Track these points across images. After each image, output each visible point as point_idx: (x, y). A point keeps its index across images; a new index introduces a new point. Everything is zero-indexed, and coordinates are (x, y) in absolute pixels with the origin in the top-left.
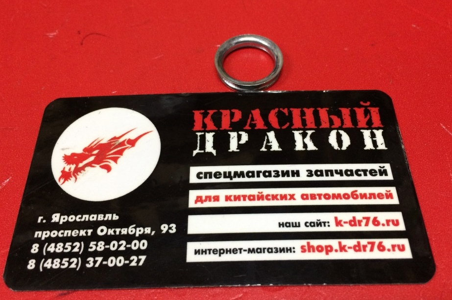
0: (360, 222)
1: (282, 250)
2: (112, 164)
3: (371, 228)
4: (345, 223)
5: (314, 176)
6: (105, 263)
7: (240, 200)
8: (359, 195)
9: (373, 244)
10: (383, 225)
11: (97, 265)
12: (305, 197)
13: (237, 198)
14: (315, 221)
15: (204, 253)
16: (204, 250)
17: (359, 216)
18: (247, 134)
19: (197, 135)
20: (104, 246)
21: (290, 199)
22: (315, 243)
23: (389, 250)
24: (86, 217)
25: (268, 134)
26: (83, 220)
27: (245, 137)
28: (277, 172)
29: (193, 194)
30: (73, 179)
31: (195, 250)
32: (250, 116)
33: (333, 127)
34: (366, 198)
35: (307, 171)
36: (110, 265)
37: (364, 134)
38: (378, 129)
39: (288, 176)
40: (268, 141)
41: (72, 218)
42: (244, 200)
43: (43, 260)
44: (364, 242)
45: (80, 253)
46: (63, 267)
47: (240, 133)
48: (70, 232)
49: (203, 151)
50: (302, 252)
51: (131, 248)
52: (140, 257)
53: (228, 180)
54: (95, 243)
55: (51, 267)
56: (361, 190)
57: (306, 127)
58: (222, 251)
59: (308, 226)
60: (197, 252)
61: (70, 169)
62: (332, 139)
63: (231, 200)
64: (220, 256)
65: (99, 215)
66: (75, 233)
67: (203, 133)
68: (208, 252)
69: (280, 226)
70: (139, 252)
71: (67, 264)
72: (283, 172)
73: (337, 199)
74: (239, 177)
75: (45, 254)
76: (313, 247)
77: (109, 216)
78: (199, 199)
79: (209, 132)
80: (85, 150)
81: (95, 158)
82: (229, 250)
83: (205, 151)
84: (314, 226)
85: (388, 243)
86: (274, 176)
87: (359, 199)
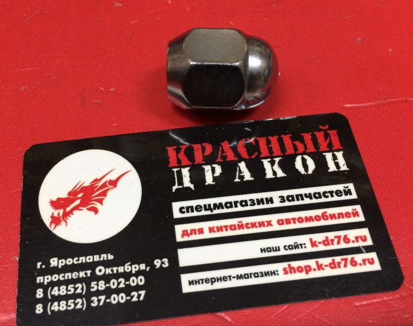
0: (332, 241)
1: (267, 274)
2: (98, 205)
3: (343, 245)
4: (320, 243)
5: (287, 201)
6: (108, 301)
7: (222, 231)
8: (329, 216)
9: (346, 260)
10: (353, 242)
11: (101, 303)
12: (281, 222)
13: (220, 229)
14: (293, 244)
15: (197, 283)
16: (197, 280)
17: (331, 235)
18: (220, 166)
19: (173, 171)
20: (105, 285)
21: (268, 226)
22: (295, 264)
23: (360, 264)
24: (83, 259)
25: (239, 164)
26: (80, 262)
27: (218, 170)
28: (252, 201)
29: (179, 229)
30: (63, 223)
31: (189, 281)
32: (220, 148)
33: (297, 152)
34: (335, 218)
35: (280, 197)
36: (114, 302)
37: (327, 157)
38: (338, 151)
39: (263, 204)
40: (240, 172)
41: (69, 261)
42: (227, 230)
43: (50, 304)
44: (338, 259)
45: (84, 294)
46: (69, 308)
47: (214, 165)
48: (70, 274)
49: (181, 187)
50: (285, 274)
51: (129, 284)
52: (140, 292)
53: (209, 213)
54: (96, 283)
55: (59, 310)
56: (330, 211)
57: (273, 155)
58: (213, 280)
59: (287, 250)
60: (191, 283)
61: (59, 214)
62: (298, 164)
63: (214, 232)
64: (212, 284)
65: (95, 256)
66: (75, 275)
67: (179, 169)
68: (201, 282)
69: (262, 252)
70: (138, 288)
71: (73, 306)
72: (257, 200)
73: (310, 221)
74: (219, 209)
75: (50, 298)
76: (293, 268)
77: (104, 257)
78: (185, 233)
79: (184, 167)
80: (70, 194)
81: (81, 201)
82: (219, 278)
83: (183, 186)
84: (292, 249)
85: (358, 258)
86: (251, 205)
87: (329, 220)
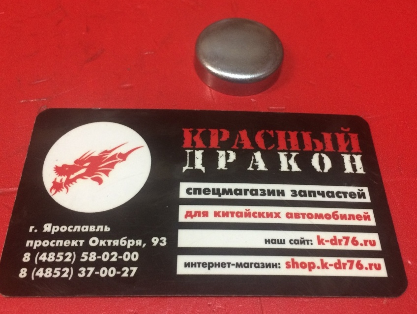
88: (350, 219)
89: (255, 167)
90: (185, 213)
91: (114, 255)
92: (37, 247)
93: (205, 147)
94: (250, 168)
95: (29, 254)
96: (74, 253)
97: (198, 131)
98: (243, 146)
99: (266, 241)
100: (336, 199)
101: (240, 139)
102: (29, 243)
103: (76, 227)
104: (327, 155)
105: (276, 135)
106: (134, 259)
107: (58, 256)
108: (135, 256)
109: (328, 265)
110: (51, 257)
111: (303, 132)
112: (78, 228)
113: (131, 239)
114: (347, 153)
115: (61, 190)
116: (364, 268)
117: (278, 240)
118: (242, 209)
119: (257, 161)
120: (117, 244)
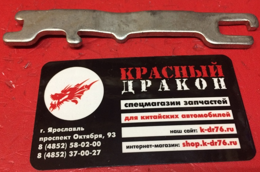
88: (218, 116)
89: (163, 89)
90: (125, 118)
91: (87, 144)
92: (45, 141)
93: (134, 78)
94: (160, 90)
95: (42, 145)
96: (66, 143)
97: (129, 69)
98: (155, 77)
99: (171, 132)
100: (210, 105)
101: (153, 73)
102: (41, 139)
103: (65, 129)
104: (204, 79)
105: (174, 69)
106: (98, 146)
107: (57, 145)
108: (99, 144)
109: (206, 144)
110: (54, 146)
111: (189, 66)
112: (66, 129)
113: (96, 134)
114: (216, 77)
115: (56, 108)
116: (227, 144)
117: (178, 131)
118: (156, 114)
119: (164, 85)
120: (89, 138)
